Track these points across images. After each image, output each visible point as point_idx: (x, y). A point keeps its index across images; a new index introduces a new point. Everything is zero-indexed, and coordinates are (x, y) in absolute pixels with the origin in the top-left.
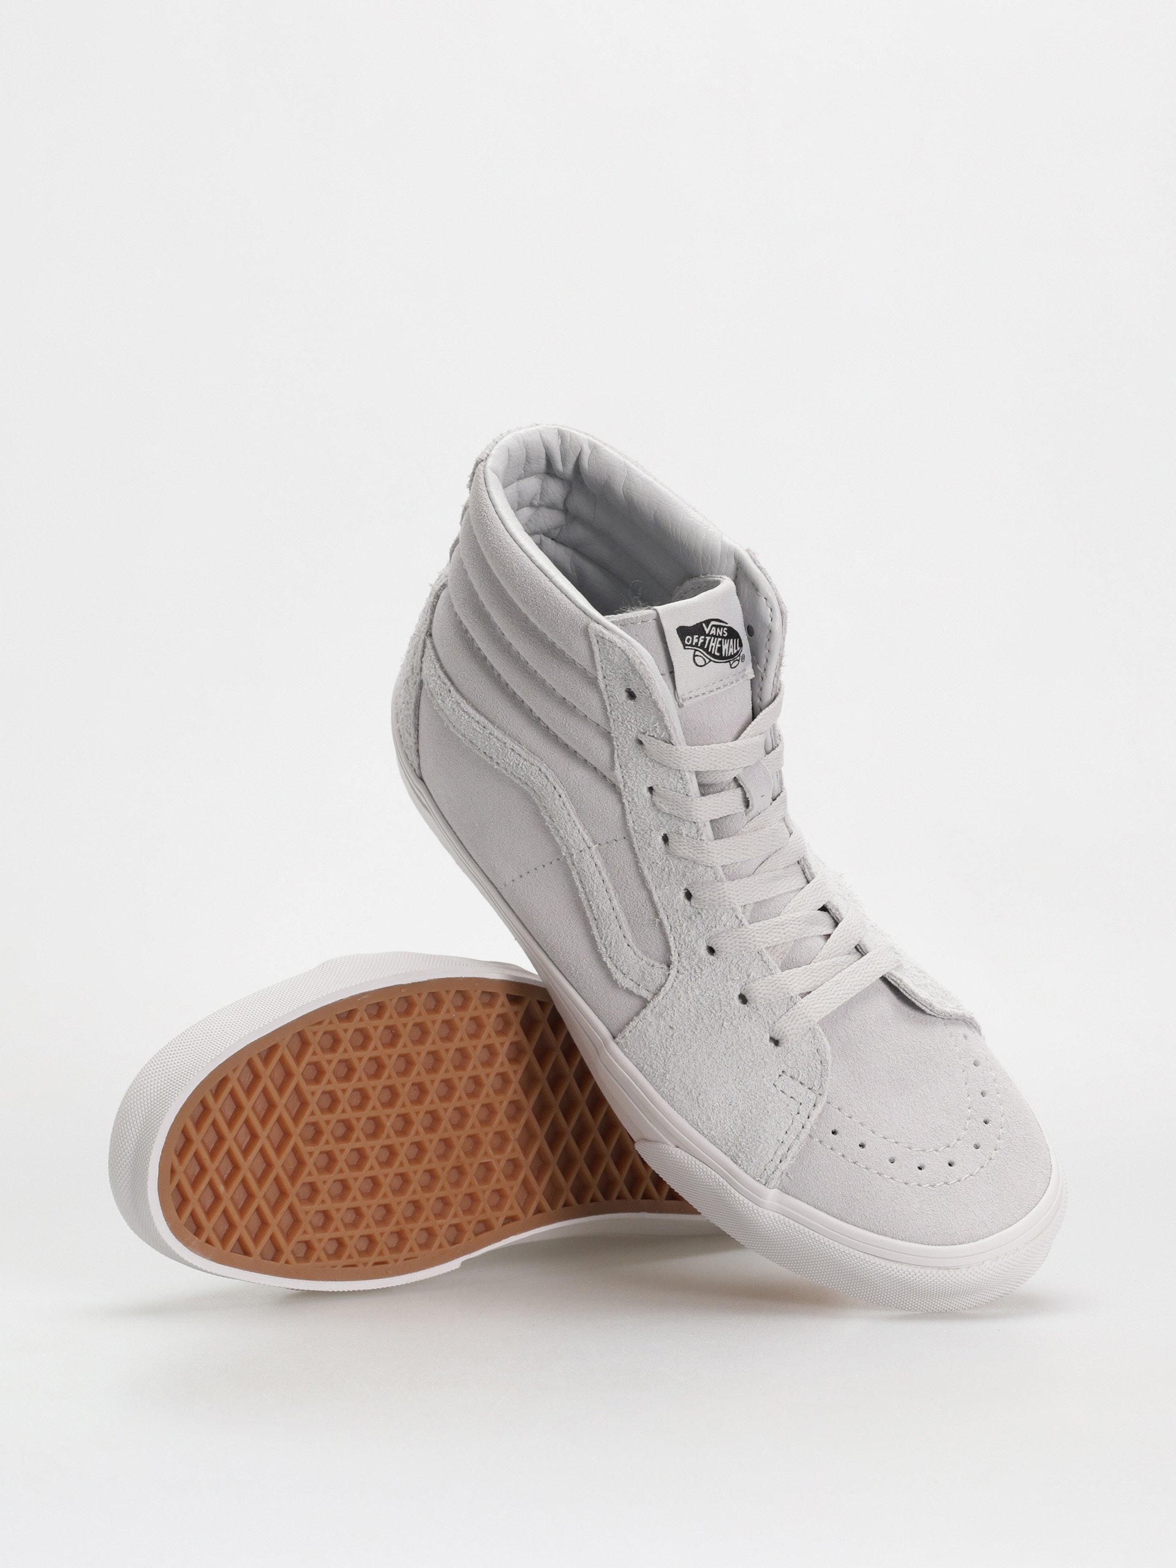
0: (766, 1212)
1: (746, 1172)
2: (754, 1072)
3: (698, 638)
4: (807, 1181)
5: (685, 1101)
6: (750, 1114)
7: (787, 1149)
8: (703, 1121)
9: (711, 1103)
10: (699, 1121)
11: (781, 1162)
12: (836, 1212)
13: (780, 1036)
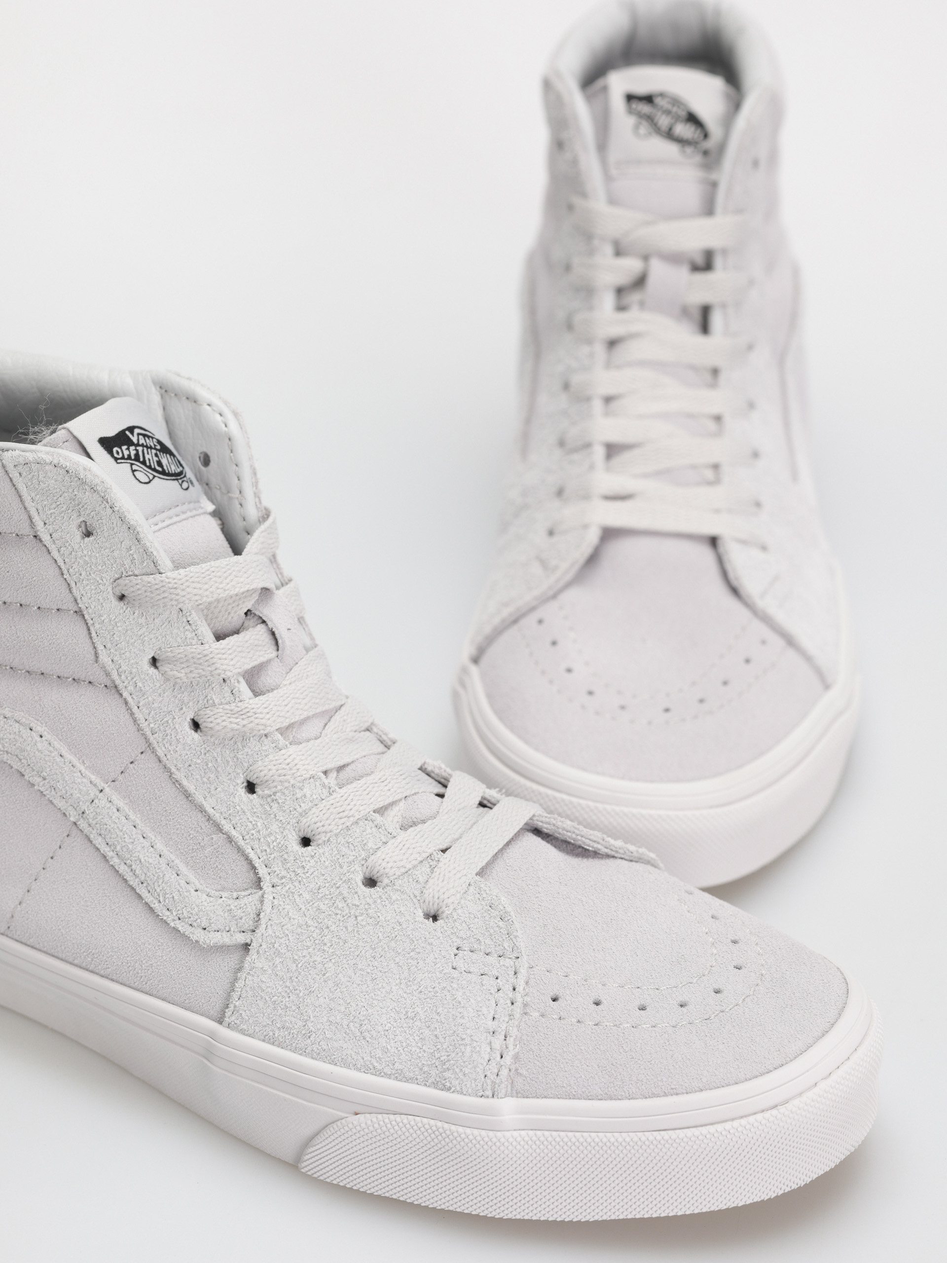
0: (508, 1134)
1: (462, 1093)
2: (421, 962)
3: (128, 449)
4: (546, 1069)
5: (345, 1046)
6: (437, 1017)
7: (503, 1038)
8: (379, 1058)
9: (380, 1028)
10: (374, 1061)
11: (502, 1057)
12: (600, 1092)
13: (436, 904)
